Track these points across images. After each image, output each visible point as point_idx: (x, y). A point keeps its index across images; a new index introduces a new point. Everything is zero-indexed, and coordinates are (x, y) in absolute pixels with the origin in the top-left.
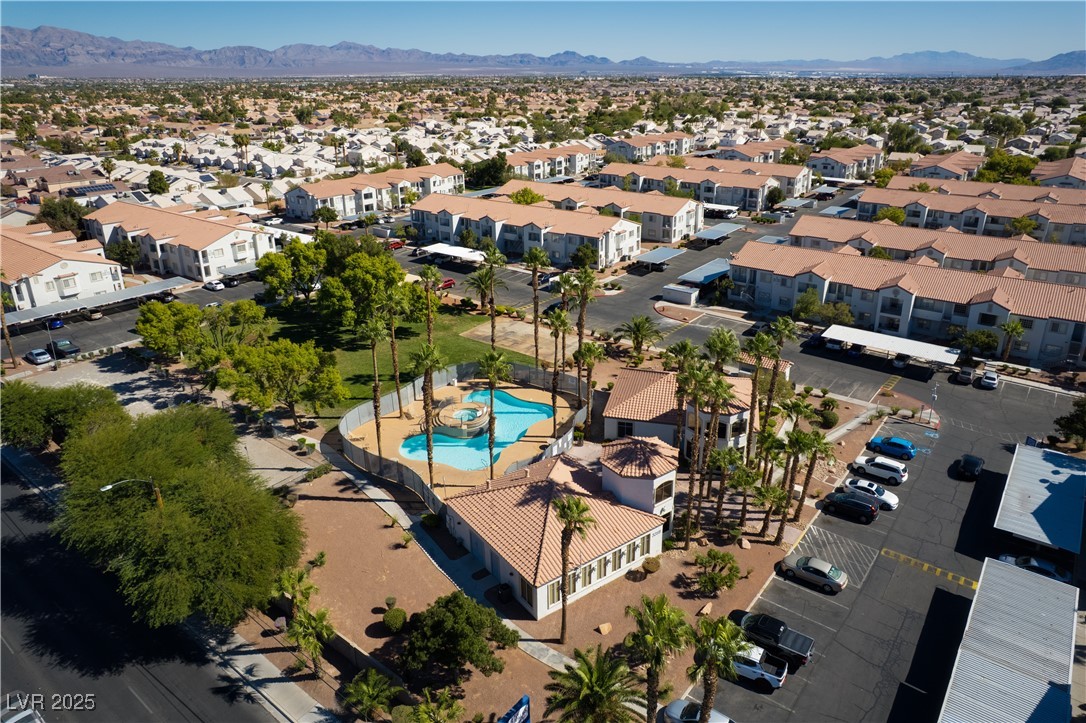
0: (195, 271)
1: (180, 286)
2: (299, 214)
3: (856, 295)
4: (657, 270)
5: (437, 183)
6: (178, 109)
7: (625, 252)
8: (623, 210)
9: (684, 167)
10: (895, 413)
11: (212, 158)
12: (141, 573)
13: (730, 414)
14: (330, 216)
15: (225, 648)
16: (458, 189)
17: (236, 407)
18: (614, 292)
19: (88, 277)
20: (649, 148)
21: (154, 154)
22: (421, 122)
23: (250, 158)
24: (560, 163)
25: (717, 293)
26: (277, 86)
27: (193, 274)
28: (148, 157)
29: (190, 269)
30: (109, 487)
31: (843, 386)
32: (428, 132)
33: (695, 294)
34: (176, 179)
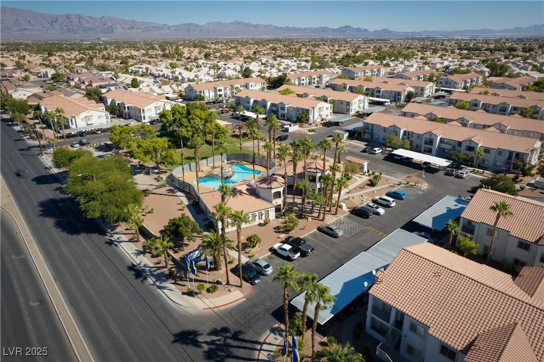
0: (140, 118)
1: (133, 123)
2: (190, 97)
3: (415, 137)
4: (336, 125)
5: (253, 86)
6: (155, 52)
7: (324, 117)
8: (329, 99)
9: (372, 81)
10: (408, 184)
11: (161, 73)
12: (86, 201)
13: (317, 172)
14: (202, 98)
15: (112, 232)
16: (263, 89)
17: (139, 165)
18: (312, 133)
19: (97, 117)
20: (363, 73)
21: (138, 71)
22: (260, 59)
23: (177, 74)
24: (314, 79)
25: (356, 135)
26: (202, 42)
27: (138, 119)
28: (136, 73)
29: (138, 117)
30: (80, 175)
31: (393, 173)
32: (262, 64)
33: (346, 135)
34: (143, 82)
